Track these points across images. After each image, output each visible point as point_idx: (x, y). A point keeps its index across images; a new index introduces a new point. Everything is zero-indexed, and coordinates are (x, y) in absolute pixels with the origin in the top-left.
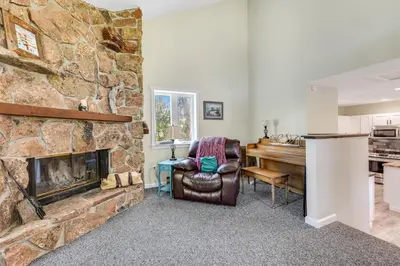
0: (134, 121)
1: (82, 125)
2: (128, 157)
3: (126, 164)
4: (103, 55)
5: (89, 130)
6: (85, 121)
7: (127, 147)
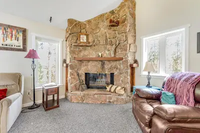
0: (124, 60)
1: (100, 63)
2: (121, 79)
3: (120, 82)
4: (110, 31)
5: (103, 65)
6: (102, 61)
7: (121, 74)
